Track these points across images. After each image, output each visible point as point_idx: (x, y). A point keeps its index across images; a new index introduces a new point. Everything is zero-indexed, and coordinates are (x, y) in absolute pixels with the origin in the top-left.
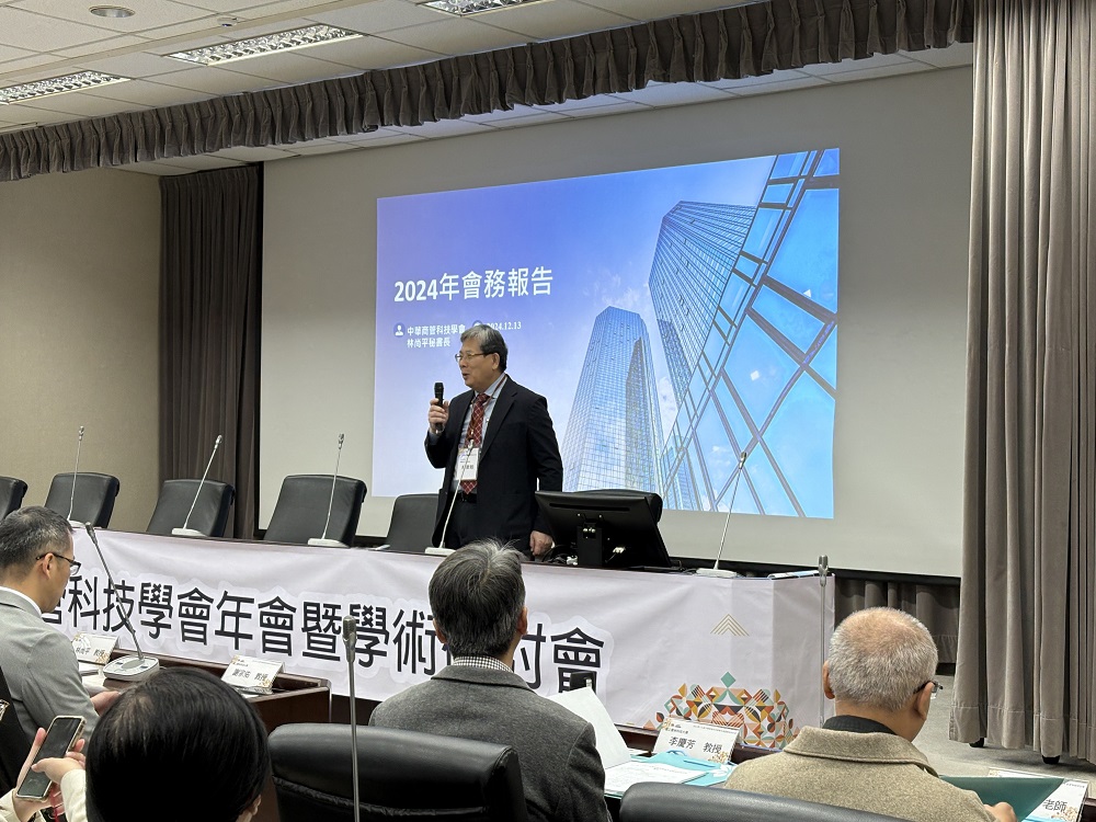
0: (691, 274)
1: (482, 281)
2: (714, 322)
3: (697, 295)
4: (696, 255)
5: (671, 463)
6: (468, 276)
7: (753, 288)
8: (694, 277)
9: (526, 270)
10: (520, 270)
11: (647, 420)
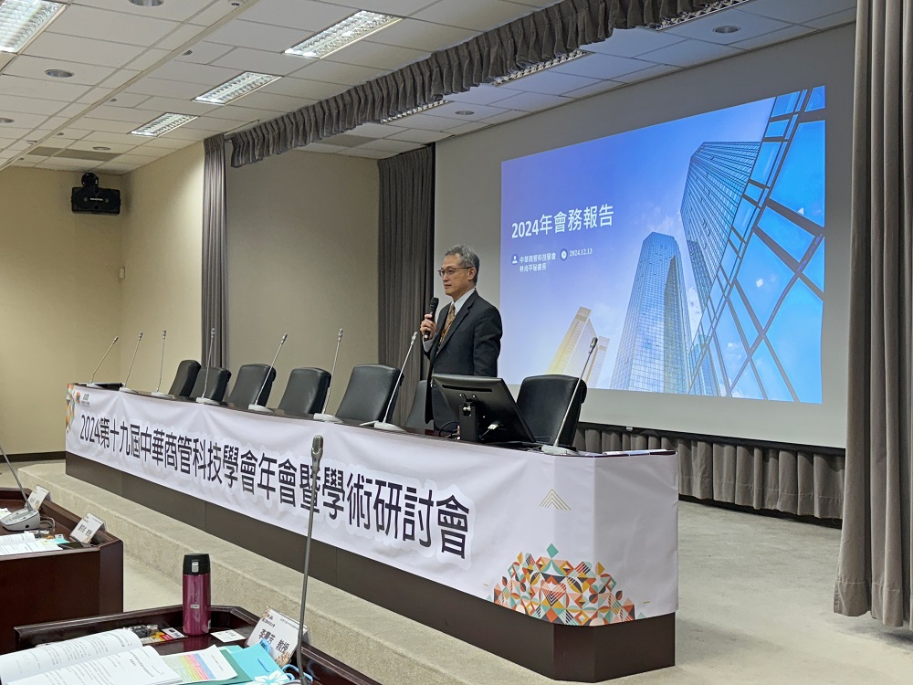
0: (711, 201)
1: (567, 218)
2: (729, 240)
3: (717, 218)
4: (715, 186)
5: (697, 357)
6: (558, 215)
7: (758, 210)
8: (713, 204)
9: (596, 207)
10: (592, 208)
11: (679, 322)
